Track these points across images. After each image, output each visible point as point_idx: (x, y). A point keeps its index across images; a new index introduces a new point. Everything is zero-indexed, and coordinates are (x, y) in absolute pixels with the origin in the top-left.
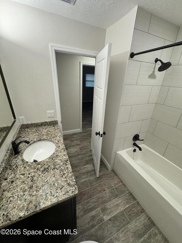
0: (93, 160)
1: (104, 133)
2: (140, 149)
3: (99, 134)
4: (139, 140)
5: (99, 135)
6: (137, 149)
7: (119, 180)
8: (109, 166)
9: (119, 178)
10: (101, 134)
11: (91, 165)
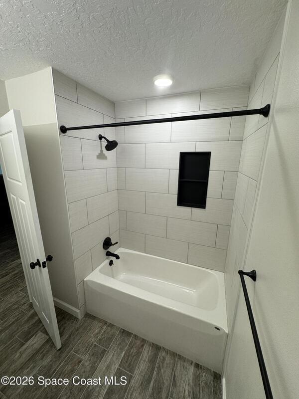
0: (41, 322)
1: (49, 258)
2: (117, 257)
3: (38, 263)
4: (111, 245)
5: (40, 266)
6: (114, 259)
7: (101, 324)
8: (78, 311)
9: (100, 321)
10: (44, 263)
11: (40, 334)
